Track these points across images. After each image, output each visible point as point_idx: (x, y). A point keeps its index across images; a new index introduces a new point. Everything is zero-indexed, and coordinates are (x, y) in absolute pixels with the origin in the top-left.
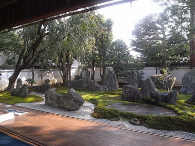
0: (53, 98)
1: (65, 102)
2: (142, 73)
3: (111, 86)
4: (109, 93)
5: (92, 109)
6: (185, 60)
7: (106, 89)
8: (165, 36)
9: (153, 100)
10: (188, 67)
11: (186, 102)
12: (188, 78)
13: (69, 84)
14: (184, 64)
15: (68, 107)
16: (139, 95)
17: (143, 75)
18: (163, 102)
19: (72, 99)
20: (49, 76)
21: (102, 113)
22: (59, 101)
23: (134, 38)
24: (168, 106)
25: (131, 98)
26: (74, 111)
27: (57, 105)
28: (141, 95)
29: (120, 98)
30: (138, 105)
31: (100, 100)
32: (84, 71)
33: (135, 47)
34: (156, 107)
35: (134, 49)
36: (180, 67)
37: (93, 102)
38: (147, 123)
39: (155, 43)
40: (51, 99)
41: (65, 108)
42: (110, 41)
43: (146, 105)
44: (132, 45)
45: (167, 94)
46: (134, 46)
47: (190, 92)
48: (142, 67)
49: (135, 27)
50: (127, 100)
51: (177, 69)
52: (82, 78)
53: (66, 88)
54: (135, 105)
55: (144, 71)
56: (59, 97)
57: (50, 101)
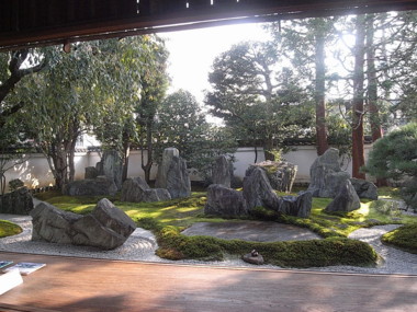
0: (57, 223)
1: (90, 231)
2: (233, 159)
3: (176, 188)
4: (175, 204)
5: (151, 241)
6: (309, 134)
7: (166, 195)
8: (270, 87)
9: (269, 212)
10: (312, 147)
11: (322, 211)
12: (321, 167)
13: (73, 190)
14: (306, 142)
15: (98, 241)
16: (241, 205)
17: (235, 165)
18: (287, 214)
19: (109, 223)
20: (18, 172)
21: (183, 248)
22: (72, 229)
23: (211, 88)
24: (299, 220)
25: (226, 211)
26: (113, 249)
27: (66, 239)
28: (245, 205)
29: (203, 213)
30: (242, 224)
31: (163, 221)
32: (109, 157)
33: (213, 107)
34: (277, 225)
35: (211, 111)
36: (299, 147)
37: (147, 226)
38: (278, 258)
39: (251, 100)
40: (52, 226)
41: (88, 245)
42: (162, 93)
43: (258, 223)
44: (207, 103)
45: (294, 199)
46: (211, 105)
47: (325, 192)
48: (232, 148)
49: (215, 66)
50: (218, 215)
51: (294, 150)
52: (103, 174)
53: (66, 198)
54: (237, 225)
55: (236, 155)
56: (72, 222)
57: (46, 233)
